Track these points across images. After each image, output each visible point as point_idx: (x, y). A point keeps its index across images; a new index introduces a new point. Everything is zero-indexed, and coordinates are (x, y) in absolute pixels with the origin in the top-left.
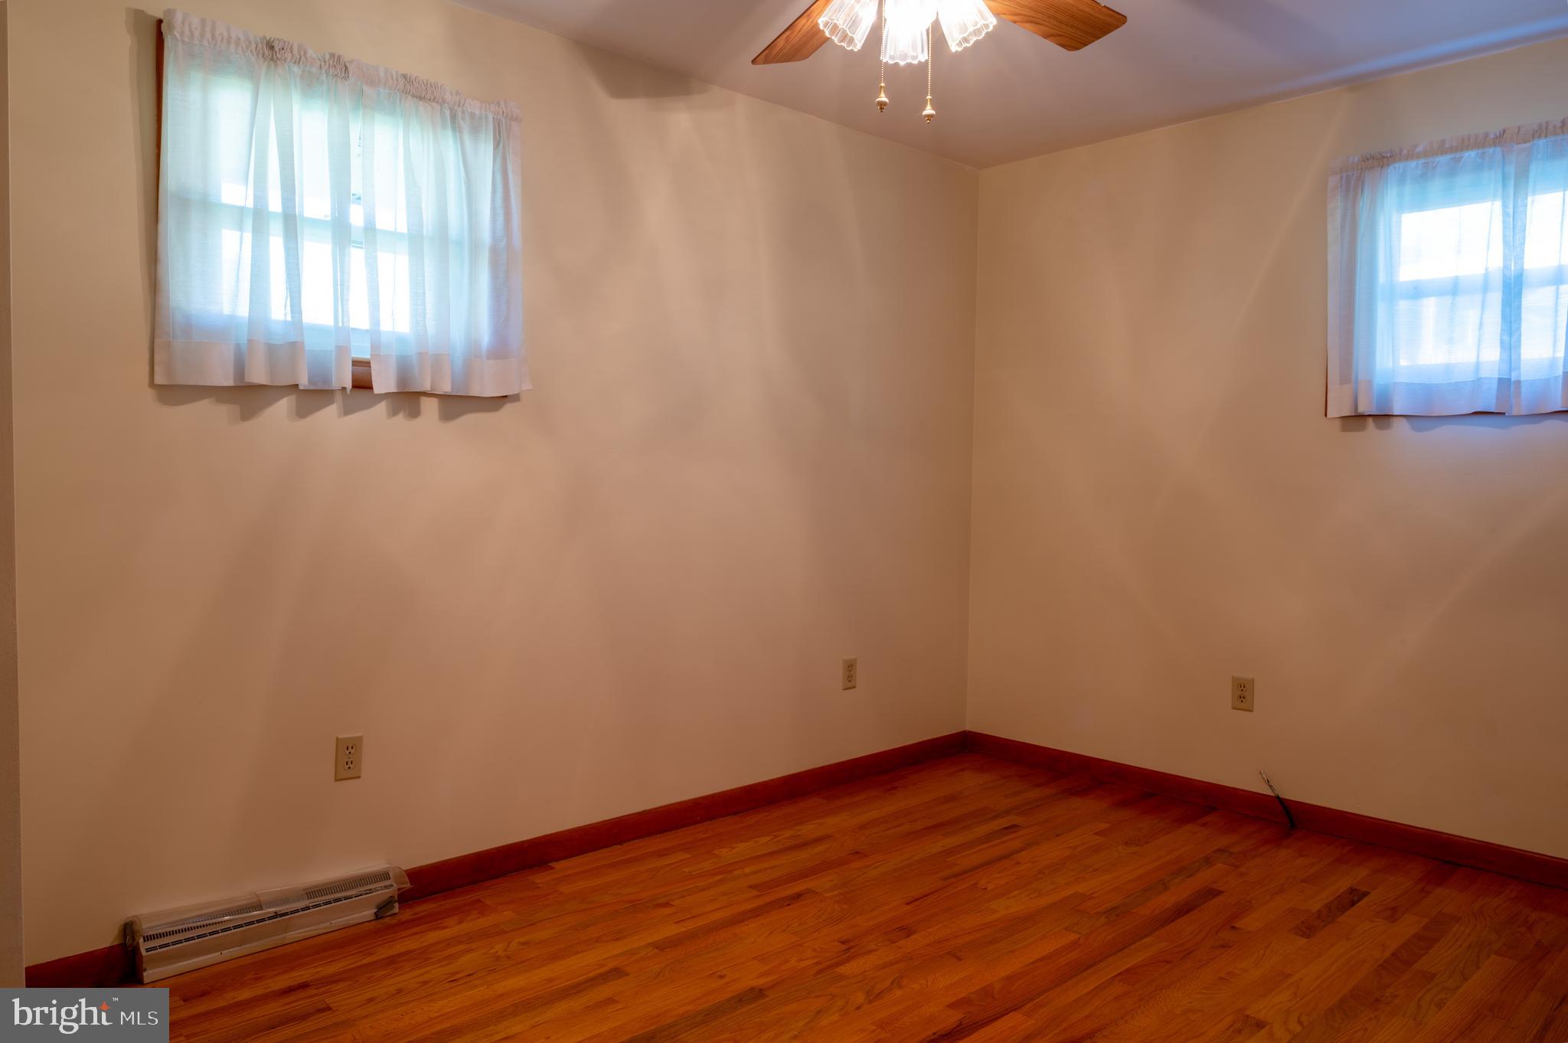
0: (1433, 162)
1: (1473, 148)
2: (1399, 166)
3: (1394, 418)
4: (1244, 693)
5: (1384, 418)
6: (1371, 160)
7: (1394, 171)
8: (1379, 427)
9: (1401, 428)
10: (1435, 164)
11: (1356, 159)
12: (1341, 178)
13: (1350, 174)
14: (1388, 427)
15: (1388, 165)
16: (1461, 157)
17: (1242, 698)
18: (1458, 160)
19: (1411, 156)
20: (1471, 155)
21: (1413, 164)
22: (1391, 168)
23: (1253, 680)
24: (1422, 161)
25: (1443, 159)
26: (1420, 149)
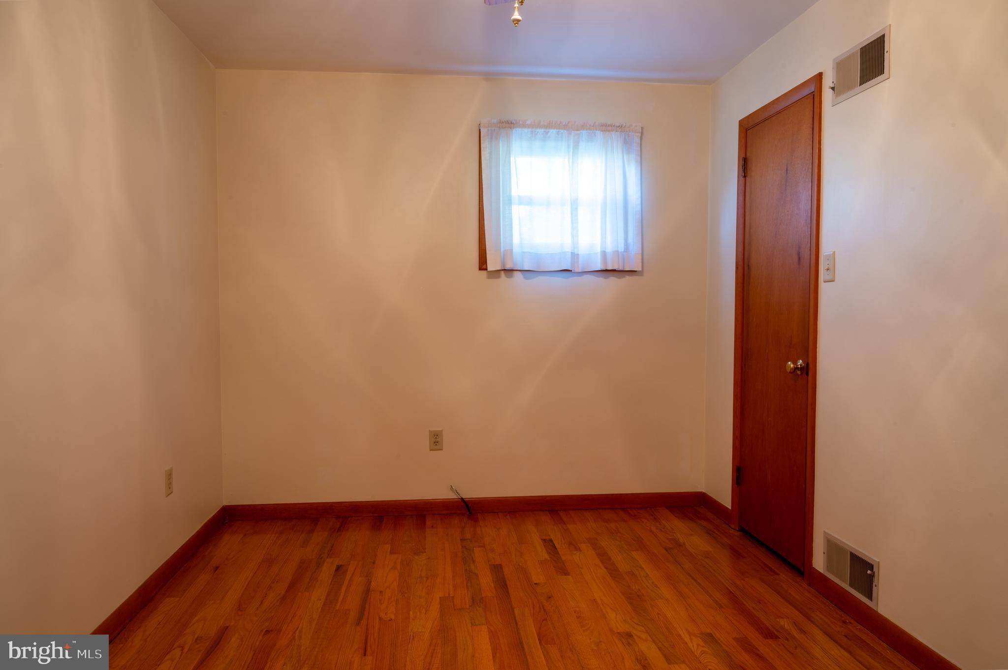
0: (535, 132)
1: (542, 128)
2: (519, 130)
3: (515, 272)
4: (437, 440)
5: (509, 272)
6: (504, 124)
7: (516, 132)
8: (507, 277)
9: (518, 276)
10: (536, 133)
11: (495, 121)
12: (488, 130)
13: (493, 129)
14: (511, 276)
15: (514, 128)
16: (548, 132)
17: (436, 443)
18: (547, 133)
19: (524, 126)
20: (553, 132)
21: (526, 130)
22: (514, 130)
23: (442, 431)
24: (530, 130)
25: (541, 131)
26: (528, 122)
